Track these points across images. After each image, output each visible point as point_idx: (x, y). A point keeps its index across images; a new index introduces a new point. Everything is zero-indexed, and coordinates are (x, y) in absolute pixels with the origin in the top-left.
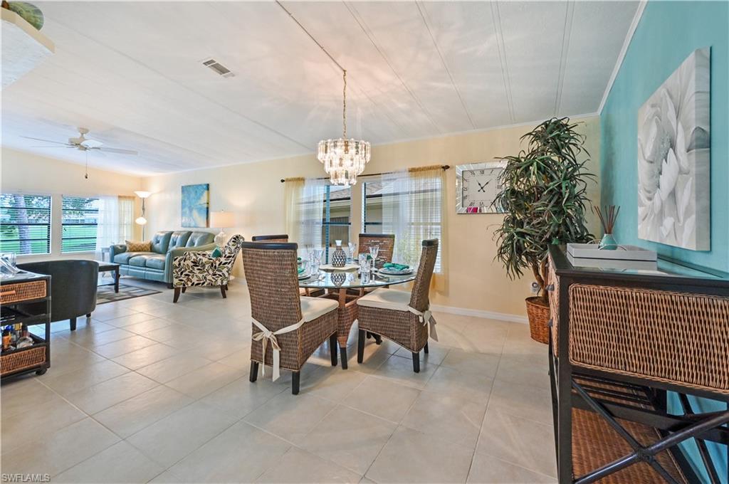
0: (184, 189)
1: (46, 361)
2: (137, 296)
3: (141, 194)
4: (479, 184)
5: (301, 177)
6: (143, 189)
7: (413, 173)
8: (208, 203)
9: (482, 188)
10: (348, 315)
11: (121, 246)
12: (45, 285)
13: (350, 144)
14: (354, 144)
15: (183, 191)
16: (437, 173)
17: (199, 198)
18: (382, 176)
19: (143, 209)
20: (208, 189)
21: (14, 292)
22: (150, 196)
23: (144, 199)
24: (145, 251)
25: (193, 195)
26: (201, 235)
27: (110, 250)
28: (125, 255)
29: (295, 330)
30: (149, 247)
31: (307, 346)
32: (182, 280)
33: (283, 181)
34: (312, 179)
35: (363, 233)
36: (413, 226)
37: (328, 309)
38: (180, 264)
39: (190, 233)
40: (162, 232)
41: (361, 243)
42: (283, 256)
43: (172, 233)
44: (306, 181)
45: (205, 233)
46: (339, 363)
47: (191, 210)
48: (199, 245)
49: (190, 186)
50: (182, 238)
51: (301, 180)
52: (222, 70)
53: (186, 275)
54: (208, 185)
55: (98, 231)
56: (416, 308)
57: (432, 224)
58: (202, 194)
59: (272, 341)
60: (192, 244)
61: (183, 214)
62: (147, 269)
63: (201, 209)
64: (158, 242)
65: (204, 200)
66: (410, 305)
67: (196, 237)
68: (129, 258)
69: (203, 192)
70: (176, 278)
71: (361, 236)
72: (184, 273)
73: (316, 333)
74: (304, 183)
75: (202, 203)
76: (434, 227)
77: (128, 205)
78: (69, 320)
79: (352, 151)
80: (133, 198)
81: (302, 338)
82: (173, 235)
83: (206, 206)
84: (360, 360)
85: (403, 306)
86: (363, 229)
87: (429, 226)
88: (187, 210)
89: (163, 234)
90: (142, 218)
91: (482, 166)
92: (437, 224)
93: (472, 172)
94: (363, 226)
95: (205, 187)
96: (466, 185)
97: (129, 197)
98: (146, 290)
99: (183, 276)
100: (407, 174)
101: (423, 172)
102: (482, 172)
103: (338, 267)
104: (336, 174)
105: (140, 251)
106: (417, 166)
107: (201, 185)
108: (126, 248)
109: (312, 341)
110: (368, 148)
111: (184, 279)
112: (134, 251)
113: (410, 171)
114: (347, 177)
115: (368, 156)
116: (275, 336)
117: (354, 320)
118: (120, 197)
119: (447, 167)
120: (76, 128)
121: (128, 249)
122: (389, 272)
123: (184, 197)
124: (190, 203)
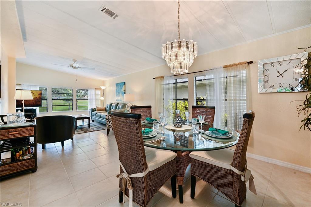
0: (117, 85)
1: (35, 166)
2: (95, 131)
3: (103, 88)
4: (278, 72)
5: (162, 75)
6: (104, 85)
7: (226, 68)
8: (125, 91)
9: (281, 75)
10: (184, 162)
11: (94, 109)
12: (33, 129)
13: (182, 44)
14: (185, 44)
15: (116, 86)
16: (243, 67)
17: (122, 89)
18: (206, 71)
19: (103, 93)
20: (125, 84)
21: (18, 132)
22: (106, 88)
23: (103, 89)
24: (103, 111)
25: (119, 87)
26: (122, 104)
27: (91, 110)
28: (95, 112)
29: (142, 177)
30: (104, 109)
31: (152, 188)
32: (110, 125)
33: (154, 78)
34: (168, 77)
35: (195, 105)
36: (232, 101)
37: (168, 159)
38: (108, 118)
39: (118, 104)
40: (109, 103)
41: (193, 111)
42: (132, 123)
43: (112, 103)
44: (165, 78)
45: (123, 103)
46: (178, 196)
47: (119, 94)
48: (121, 109)
49: (118, 83)
50: (115, 106)
51: (162, 77)
52: (111, 14)
53: (111, 123)
54: (125, 82)
55: (89, 102)
56: (238, 169)
57: (240, 100)
58: (123, 87)
59: (128, 182)
60: (119, 108)
61: (117, 96)
62: (102, 119)
63: (122, 93)
64: (107, 107)
65: (123, 89)
66: (232, 165)
67: (120, 105)
68: (96, 114)
69: (123, 86)
70: (108, 124)
71: (193, 107)
72: (110, 122)
73: (159, 177)
74: (164, 79)
75: (123, 90)
76: (242, 102)
77: (98, 92)
78: (61, 142)
79: (184, 49)
80: (100, 89)
81: (147, 183)
82: (113, 104)
83: (124, 92)
84: (192, 196)
85: (226, 165)
86: (195, 103)
87: (238, 101)
88: (118, 94)
89: (110, 104)
90: (103, 97)
91: (281, 59)
92: (244, 100)
93: (272, 64)
94: (195, 101)
95: (124, 83)
96: (266, 73)
97: (99, 89)
98: (100, 128)
99: (110, 123)
100: (222, 69)
101: (232, 67)
102: (281, 63)
103: (177, 127)
104: (174, 66)
105: (101, 111)
106: (228, 64)
107: (122, 83)
108: (96, 109)
109: (156, 183)
110: (196, 47)
111: (111, 125)
112: (99, 111)
113: (223, 67)
114: (181, 67)
115: (196, 52)
116: (130, 177)
117: (188, 165)
118: (96, 89)
119: (251, 62)
120: (72, 60)
121: (97, 110)
122: (214, 136)
123: (117, 88)
124: (119, 91)
